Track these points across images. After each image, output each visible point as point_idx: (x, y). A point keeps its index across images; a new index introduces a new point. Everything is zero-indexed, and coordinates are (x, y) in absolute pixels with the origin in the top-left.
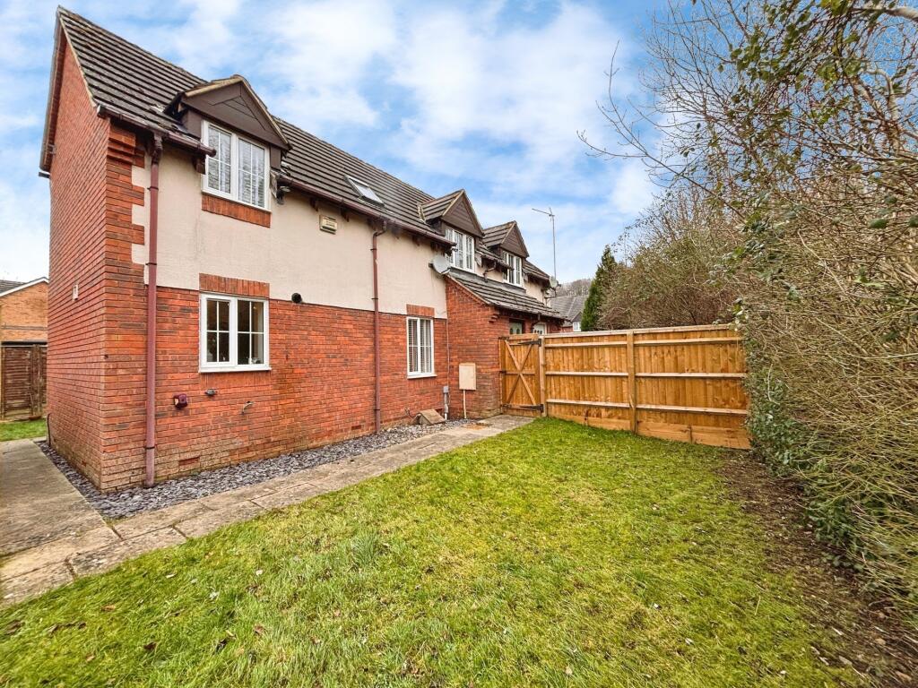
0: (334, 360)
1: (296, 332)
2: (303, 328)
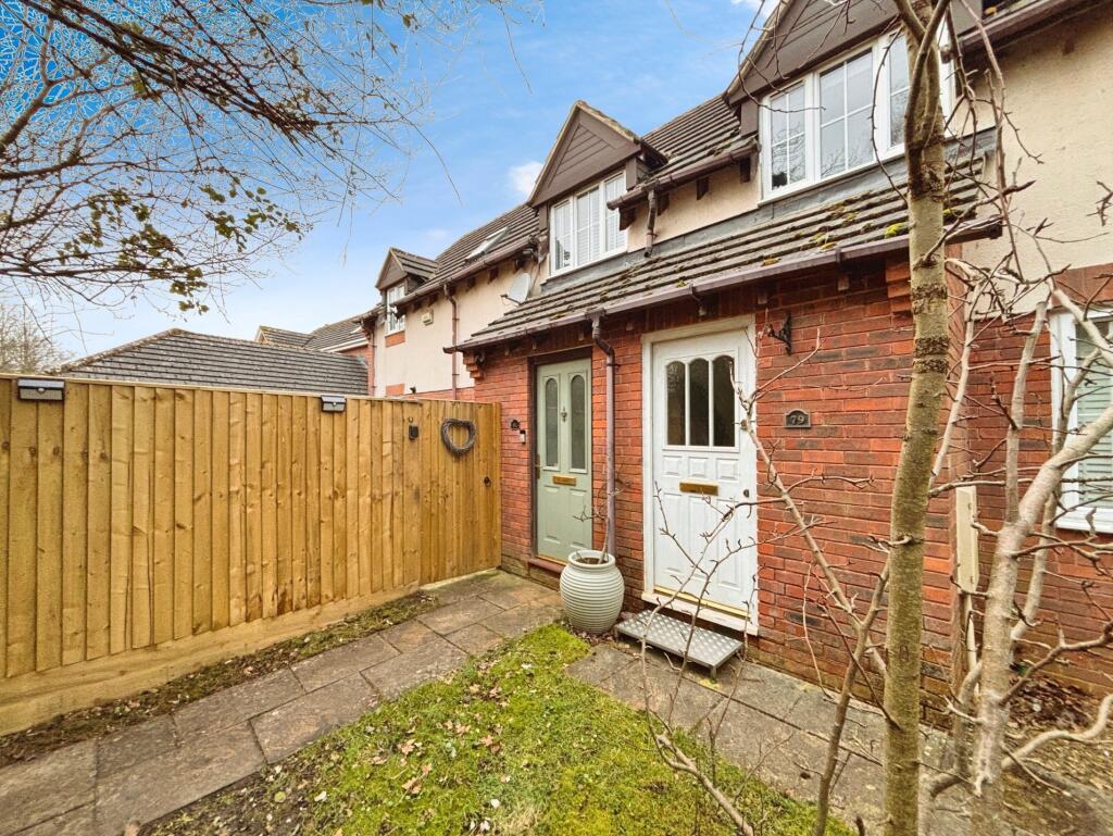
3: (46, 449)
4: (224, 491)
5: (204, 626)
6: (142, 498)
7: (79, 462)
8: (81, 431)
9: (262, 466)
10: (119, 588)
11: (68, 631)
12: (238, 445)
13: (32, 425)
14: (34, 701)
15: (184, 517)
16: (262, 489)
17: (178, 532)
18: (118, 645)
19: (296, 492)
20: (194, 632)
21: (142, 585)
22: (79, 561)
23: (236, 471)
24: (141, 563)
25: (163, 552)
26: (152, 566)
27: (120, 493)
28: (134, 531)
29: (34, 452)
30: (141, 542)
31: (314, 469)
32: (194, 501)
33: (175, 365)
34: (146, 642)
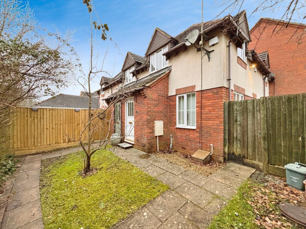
3: (36, 117)
4: (60, 123)
5: (57, 143)
6: (48, 124)
7: (40, 119)
8: (40, 115)
9: (66, 120)
10: (45, 136)
11: (39, 141)
12: (62, 117)
13: (34, 114)
14: (34, 150)
15: (54, 127)
16: (66, 123)
17: (53, 129)
18: (45, 144)
19: (71, 124)
20: (56, 143)
21: (48, 136)
22: (40, 132)
23: (61, 121)
24: (48, 133)
25: (51, 132)
26: (50, 133)
27: (45, 123)
28: (47, 129)
29: (34, 117)
30: (48, 130)
31: (74, 120)
32: (55, 125)
34: (49, 144)
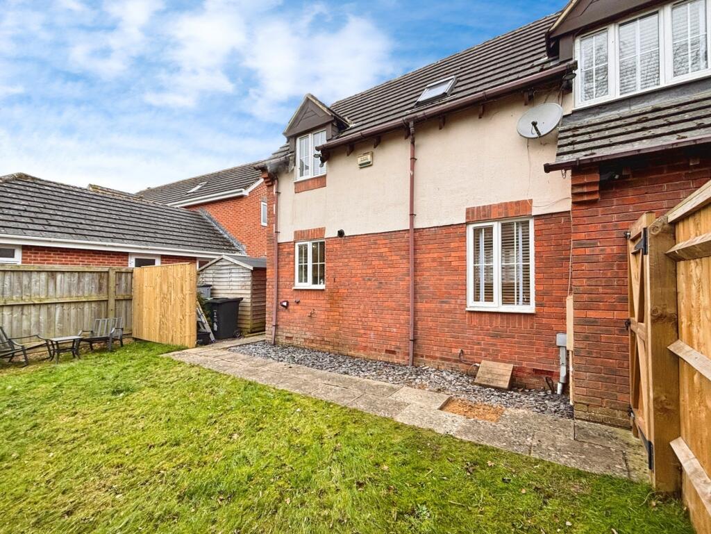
0: (369, 283)
1: (340, 260)
2: (345, 256)
33: (28, 209)
